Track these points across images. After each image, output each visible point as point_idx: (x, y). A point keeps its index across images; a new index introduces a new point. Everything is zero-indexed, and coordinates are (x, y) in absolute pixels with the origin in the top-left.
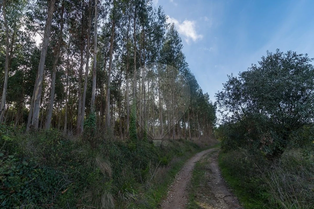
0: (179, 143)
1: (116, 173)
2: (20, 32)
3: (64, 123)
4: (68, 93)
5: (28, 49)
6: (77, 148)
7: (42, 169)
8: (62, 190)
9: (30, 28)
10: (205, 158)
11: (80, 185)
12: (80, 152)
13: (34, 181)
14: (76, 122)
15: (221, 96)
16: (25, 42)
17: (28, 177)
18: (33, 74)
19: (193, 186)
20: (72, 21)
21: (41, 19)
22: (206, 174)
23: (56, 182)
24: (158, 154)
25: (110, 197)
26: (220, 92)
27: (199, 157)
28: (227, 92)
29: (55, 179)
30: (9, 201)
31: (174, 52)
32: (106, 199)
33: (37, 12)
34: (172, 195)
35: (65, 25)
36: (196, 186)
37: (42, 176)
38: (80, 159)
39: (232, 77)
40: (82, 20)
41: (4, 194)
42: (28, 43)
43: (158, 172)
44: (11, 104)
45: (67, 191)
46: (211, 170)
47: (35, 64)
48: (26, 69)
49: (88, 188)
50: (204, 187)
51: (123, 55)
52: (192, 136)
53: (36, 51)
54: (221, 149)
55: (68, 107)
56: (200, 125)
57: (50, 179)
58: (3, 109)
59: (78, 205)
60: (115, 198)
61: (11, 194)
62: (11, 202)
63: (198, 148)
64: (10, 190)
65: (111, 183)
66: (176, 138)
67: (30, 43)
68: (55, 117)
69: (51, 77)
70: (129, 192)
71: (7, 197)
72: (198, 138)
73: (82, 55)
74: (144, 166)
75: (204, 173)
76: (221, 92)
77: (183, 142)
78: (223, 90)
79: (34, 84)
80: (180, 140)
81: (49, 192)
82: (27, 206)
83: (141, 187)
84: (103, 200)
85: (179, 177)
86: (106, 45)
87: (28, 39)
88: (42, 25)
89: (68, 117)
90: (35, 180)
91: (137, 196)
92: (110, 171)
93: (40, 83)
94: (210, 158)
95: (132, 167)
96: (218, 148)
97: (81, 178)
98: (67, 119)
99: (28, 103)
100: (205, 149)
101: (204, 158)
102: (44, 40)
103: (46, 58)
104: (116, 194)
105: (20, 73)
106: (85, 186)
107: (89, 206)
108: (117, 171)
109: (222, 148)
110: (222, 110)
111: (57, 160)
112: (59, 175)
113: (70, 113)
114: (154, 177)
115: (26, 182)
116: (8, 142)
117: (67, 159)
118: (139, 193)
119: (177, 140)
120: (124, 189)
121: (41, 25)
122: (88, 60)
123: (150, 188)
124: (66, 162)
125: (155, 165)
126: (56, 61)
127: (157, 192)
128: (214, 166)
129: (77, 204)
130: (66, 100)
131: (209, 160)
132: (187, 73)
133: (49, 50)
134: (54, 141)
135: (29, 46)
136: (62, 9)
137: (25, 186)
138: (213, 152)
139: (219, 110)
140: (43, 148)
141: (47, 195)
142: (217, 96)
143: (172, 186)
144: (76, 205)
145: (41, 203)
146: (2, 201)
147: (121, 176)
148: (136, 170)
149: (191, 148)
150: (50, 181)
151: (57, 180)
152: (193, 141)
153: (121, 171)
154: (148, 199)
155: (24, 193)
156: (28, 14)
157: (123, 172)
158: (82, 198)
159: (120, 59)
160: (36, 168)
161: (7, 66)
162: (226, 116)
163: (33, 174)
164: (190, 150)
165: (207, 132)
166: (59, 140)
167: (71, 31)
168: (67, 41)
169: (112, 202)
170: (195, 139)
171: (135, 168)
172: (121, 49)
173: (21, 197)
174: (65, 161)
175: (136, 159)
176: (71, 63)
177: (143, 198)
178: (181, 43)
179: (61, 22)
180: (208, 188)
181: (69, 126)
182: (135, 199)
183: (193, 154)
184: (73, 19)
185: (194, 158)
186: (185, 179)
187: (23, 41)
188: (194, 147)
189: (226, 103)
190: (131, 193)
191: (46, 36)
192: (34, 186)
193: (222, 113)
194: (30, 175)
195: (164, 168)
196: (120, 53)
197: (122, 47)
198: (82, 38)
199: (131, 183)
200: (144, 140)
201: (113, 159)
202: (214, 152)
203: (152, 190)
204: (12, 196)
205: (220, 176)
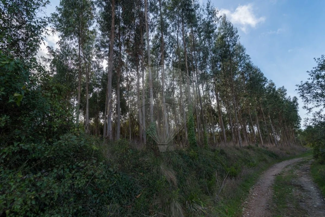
0: (248, 150)
1: (181, 182)
2: (93, 61)
3: (129, 134)
4: (130, 107)
5: (99, 74)
6: (143, 155)
7: (120, 174)
8: (137, 195)
9: (99, 56)
10: (289, 171)
11: (149, 192)
12: (146, 160)
13: (115, 185)
14: (138, 132)
15: (306, 88)
16: (96, 69)
17: (111, 180)
18: (104, 94)
19: (277, 205)
20: (127, 42)
21: (105, 47)
22: (295, 192)
23: (131, 186)
24: (224, 164)
25: (178, 206)
26: (303, 83)
27: (279, 168)
28: (315, 82)
29: (130, 184)
30: (101, 199)
31: (229, 46)
32: (175, 208)
33: (102, 42)
34: (249, 213)
35: (123, 48)
36: (281, 205)
37: (120, 180)
38: (147, 166)
39: (322, 61)
40: (135, 39)
41: (98, 194)
42: (98, 69)
43: (226, 183)
44: (91, 120)
45: (141, 196)
46: (301, 187)
47: (104, 85)
48: (99, 90)
49: (157, 195)
50: (294, 209)
51: (173, 61)
52: (265, 142)
53: (104, 74)
54: (313, 158)
55: (131, 119)
56: (275, 128)
57: (126, 184)
58: (88, 125)
59: (150, 210)
60: (183, 208)
61: (102, 194)
62: (103, 201)
63: (277, 158)
64: (101, 191)
65: (177, 192)
66: (244, 145)
67: (100, 69)
68: (121, 128)
69: (116, 94)
70: (197, 203)
71: (99, 196)
72: (274, 145)
73: (137, 71)
74: (209, 176)
75: (291, 190)
76: (306, 83)
77: (254, 150)
78: (308, 80)
79: (105, 102)
80: (248, 148)
81: (127, 195)
82: (114, 205)
83: (209, 200)
84: (173, 209)
85: (254, 193)
86: (157, 56)
87: (98, 66)
88: (106, 51)
89: (131, 128)
90: (116, 183)
91: (206, 209)
92: (175, 180)
93: (110, 101)
94: (297, 171)
95: (196, 176)
96: (310, 158)
97: (150, 185)
98: (131, 130)
99: (102, 118)
100: (288, 159)
101: (287, 170)
102: (109, 64)
103: (112, 78)
104: (184, 204)
105: (95, 95)
106: (154, 193)
107: (160, 213)
108: (181, 180)
109: (316, 157)
110: (310, 106)
111: (129, 166)
112: (132, 180)
113: (132, 124)
114: (222, 189)
115: (110, 185)
116: (96, 151)
117: (137, 166)
118: (208, 206)
119: (245, 147)
120: (191, 199)
121: (105, 52)
122: (143, 75)
123: (220, 202)
124: (136, 169)
125: (222, 177)
126: (119, 79)
127: (229, 207)
128: (306, 180)
129: (149, 209)
130: (129, 113)
131: (296, 172)
132: (249, 67)
133: (114, 71)
134: (125, 150)
135: (99, 71)
136: (119, 34)
137: (109, 188)
138: (300, 163)
139: (305, 107)
140: (118, 156)
141: (126, 198)
142: (299, 90)
143: (247, 202)
144: (148, 210)
145: (122, 204)
146: (96, 199)
147: (186, 186)
148: (201, 180)
149: (266, 157)
150: (126, 186)
151: (131, 185)
152: (267, 148)
153: (185, 180)
154: (220, 214)
155: (109, 194)
156: (96, 46)
157: (187, 181)
158: (153, 204)
159: (170, 66)
160: (115, 173)
161: (87, 90)
162: (319, 113)
163: (114, 178)
164: (265, 160)
165: (286, 136)
166: (129, 149)
167: (127, 51)
168: (125, 60)
169: (181, 213)
170: (269, 146)
171: (200, 178)
172: (171, 56)
173: (108, 197)
174: (135, 168)
175: (200, 169)
176: (130, 79)
177: (213, 212)
179: (119, 45)
180: (302, 210)
181: (133, 135)
182: (205, 211)
183: (269, 166)
184: (128, 40)
185: (272, 169)
186: (263, 195)
187: (95, 68)
188: (270, 156)
189: (316, 96)
190: (200, 205)
191: (109, 61)
192: (116, 189)
193: (310, 110)
194: (112, 179)
195: (233, 180)
196: (170, 60)
197: (172, 54)
198: (136, 55)
199: (197, 194)
200: (205, 148)
201: (176, 167)
202: (302, 163)
203: (222, 204)
204: (102, 195)
205: (319, 196)
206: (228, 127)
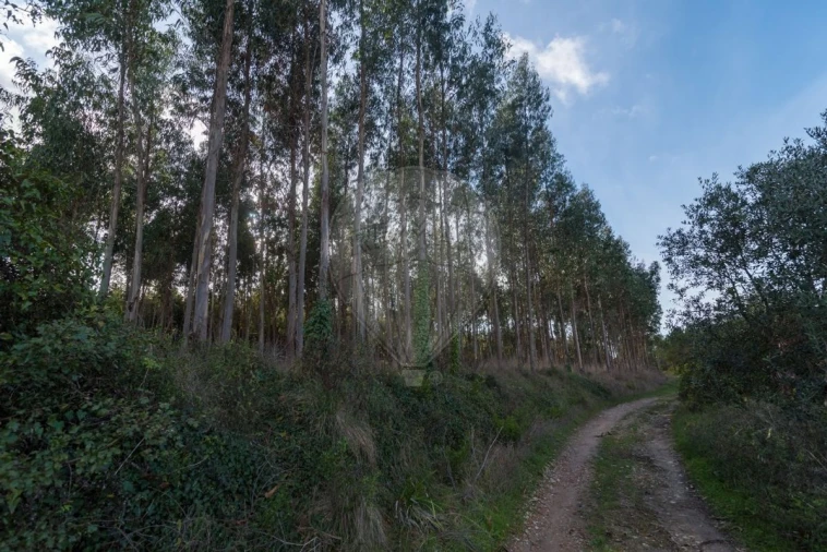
0: (548, 379)
1: (386, 454)
2: (162, 121)
3: (257, 328)
4: (264, 256)
5: (179, 159)
6: (291, 387)
7: (221, 436)
8: (266, 490)
9: (181, 110)
10: (630, 426)
11: (302, 481)
12: (299, 398)
13: (205, 464)
14: (285, 326)
15: (677, 243)
16: (172, 145)
17: (195, 453)
18: (192, 213)
19: (599, 503)
20: (268, 83)
21: (202, 85)
22: (638, 473)
23: (252, 468)
24: (492, 410)
25: (375, 514)
26: (674, 231)
27: (609, 420)
28: (697, 229)
29: (249, 462)
30: (159, 504)
31: (527, 128)
32: (367, 518)
33: (194, 70)
34: (538, 524)
35: (254, 93)
36: (606, 504)
37: (222, 452)
38: (300, 416)
39: (713, 186)
40: (290, 79)
41: (151, 490)
42: (178, 143)
43: (494, 456)
44: (149, 285)
45: (277, 491)
46: (651, 462)
47: (194, 191)
48: (176, 204)
49: (320, 488)
50: (632, 510)
51: (390, 150)
52: (587, 360)
53: (193, 162)
54: (678, 399)
55: (266, 288)
56: (609, 329)
57: (239, 461)
58: (136, 298)
59: (300, 528)
60: (386, 519)
61: (163, 490)
62: (165, 509)
63: (607, 396)
64: (161, 481)
65: (375, 479)
66: (541, 367)
67: (182, 145)
68: (237, 314)
69: (229, 220)
70: (422, 506)
71: (155, 495)
72: (605, 367)
73: (292, 162)
74: (456, 439)
75: (630, 468)
76: (679, 232)
77: (561, 378)
78: (683, 226)
79: (193, 239)
80: (551, 373)
81: (238, 492)
82: (197, 520)
83: (450, 496)
84: (359, 522)
85: (553, 476)
86: (348, 129)
87: (177, 136)
88: (205, 99)
89: (266, 314)
90: (207, 460)
91: (442, 518)
92: (372, 450)
93: (206, 236)
94: (646, 426)
95: (426, 439)
96: (672, 397)
97: (304, 462)
98: (265, 318)
99: (181, 283)
100: (629, 399)
101: (625, 423)
102: (211, 134)
103: (217, 175)
104: (389, 510)
105: (164, 215)
106: (315, 483)
107: (325, 534)
108: (387, 449)
109: (683, 396)
110: (681, 284)
111: (250, 415)
112: (256, 452)
113: (270, 302)
114: (483, 471)
115: (191, 466)
116: (154, 371)
117: (272, 414)
118: (446, 510)
119: (541, 372)
120: (408, 496)
121: (202, 100)
122: (306, 173)
123: (476, 501)
124: (270, 423)
125: (486, 440)
126: (238, 180)
127: (495, 511)
128: (660, 448)
129: (298, 524)
130: (261, 274)
131: (644, 429)
132: (563, 184)
133: (222, 156)
134: (243, 370)
135: (180, 151)
136: (246, 58)
137: (188, 474)
138: (652, 410)
139: (672, 285)
140: (219, 386)
141: (234, 499)
142: (664, 244)
143: (535, 499)
144: (296, 529)
145: (223, 516)
146: (146, 504)
147: (399, 464)
148: (436, 448)
149: (586, 394)
150: (238, 466)
151: (253, 463)
152: (589, 374)
153: (398, 449)
154: (473, 528)
155: (187, 489)
156: (176, 80)
157: (403, 452)
158: (310, 513)
159: (382, 161)
160: (208, 434)
161: (140, 199)
162: (696, 301)
163: (204, 447)
164: (582, 402)
165: (630, 347)
166: (253, 369)
167: (268, 107)
168: (257, 130)
169: (381, 530)
170: (594, 369)
171: (433, 445)
172: (386, 136)
173: (182, 499)
174: (267, 418)
175: (435, 421)
176: (269, 183)
177: (457, 524)
178: (549, 103)
179: (244, 87)
180: (647, 512)
181: (269, 333)
182: (438, 525)
183: (591, 414)
184: (271, 79)
185: (595, 423)
186: (571, 481)
187: (168, 141)
188: (593, 392)
189: (695, 263)
190: (427, 510)
191: (213, 124)
192: (206, 476)
193: (681, 292)
194: (197, 450)
195: (510, 447)
196: (382, 146)
197: (388, 132)
198: (292, 121)
199: (424, 483)
200: (452, 372)
201: (377, 418)
202: (658, 408)
203: (481, 505)
204: (165, 493)
205: (682, 480)
206: (510, 322)
